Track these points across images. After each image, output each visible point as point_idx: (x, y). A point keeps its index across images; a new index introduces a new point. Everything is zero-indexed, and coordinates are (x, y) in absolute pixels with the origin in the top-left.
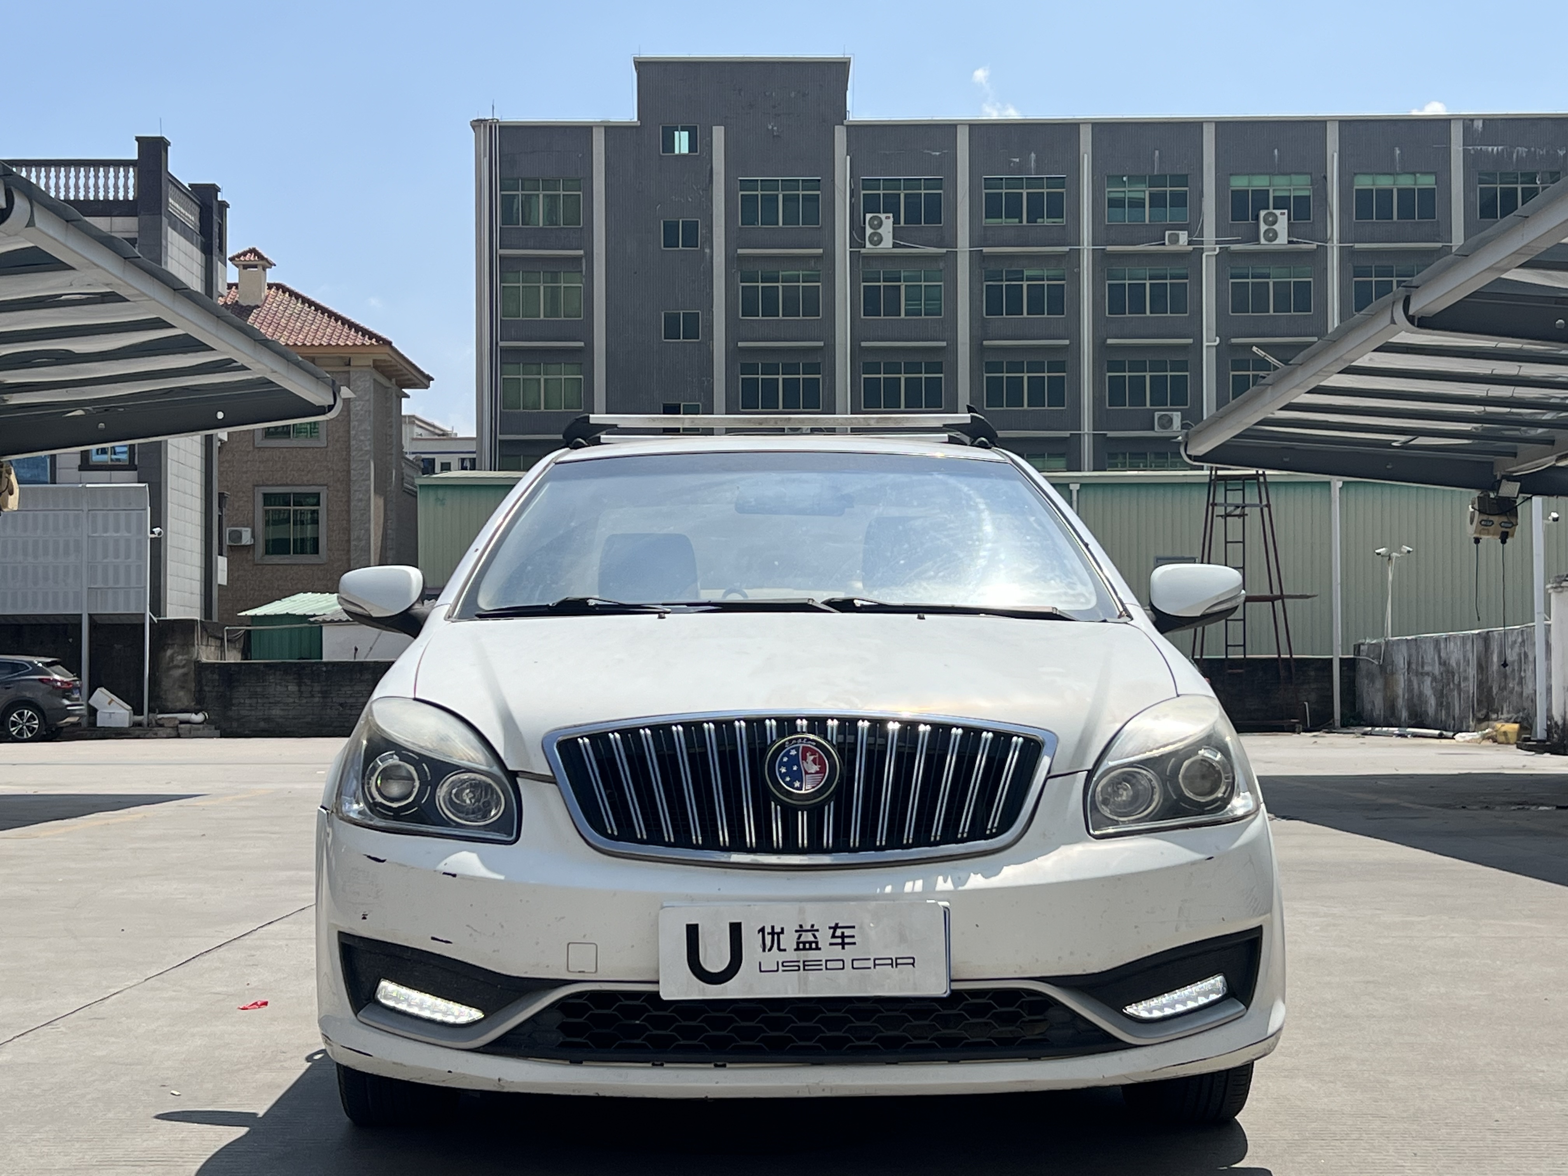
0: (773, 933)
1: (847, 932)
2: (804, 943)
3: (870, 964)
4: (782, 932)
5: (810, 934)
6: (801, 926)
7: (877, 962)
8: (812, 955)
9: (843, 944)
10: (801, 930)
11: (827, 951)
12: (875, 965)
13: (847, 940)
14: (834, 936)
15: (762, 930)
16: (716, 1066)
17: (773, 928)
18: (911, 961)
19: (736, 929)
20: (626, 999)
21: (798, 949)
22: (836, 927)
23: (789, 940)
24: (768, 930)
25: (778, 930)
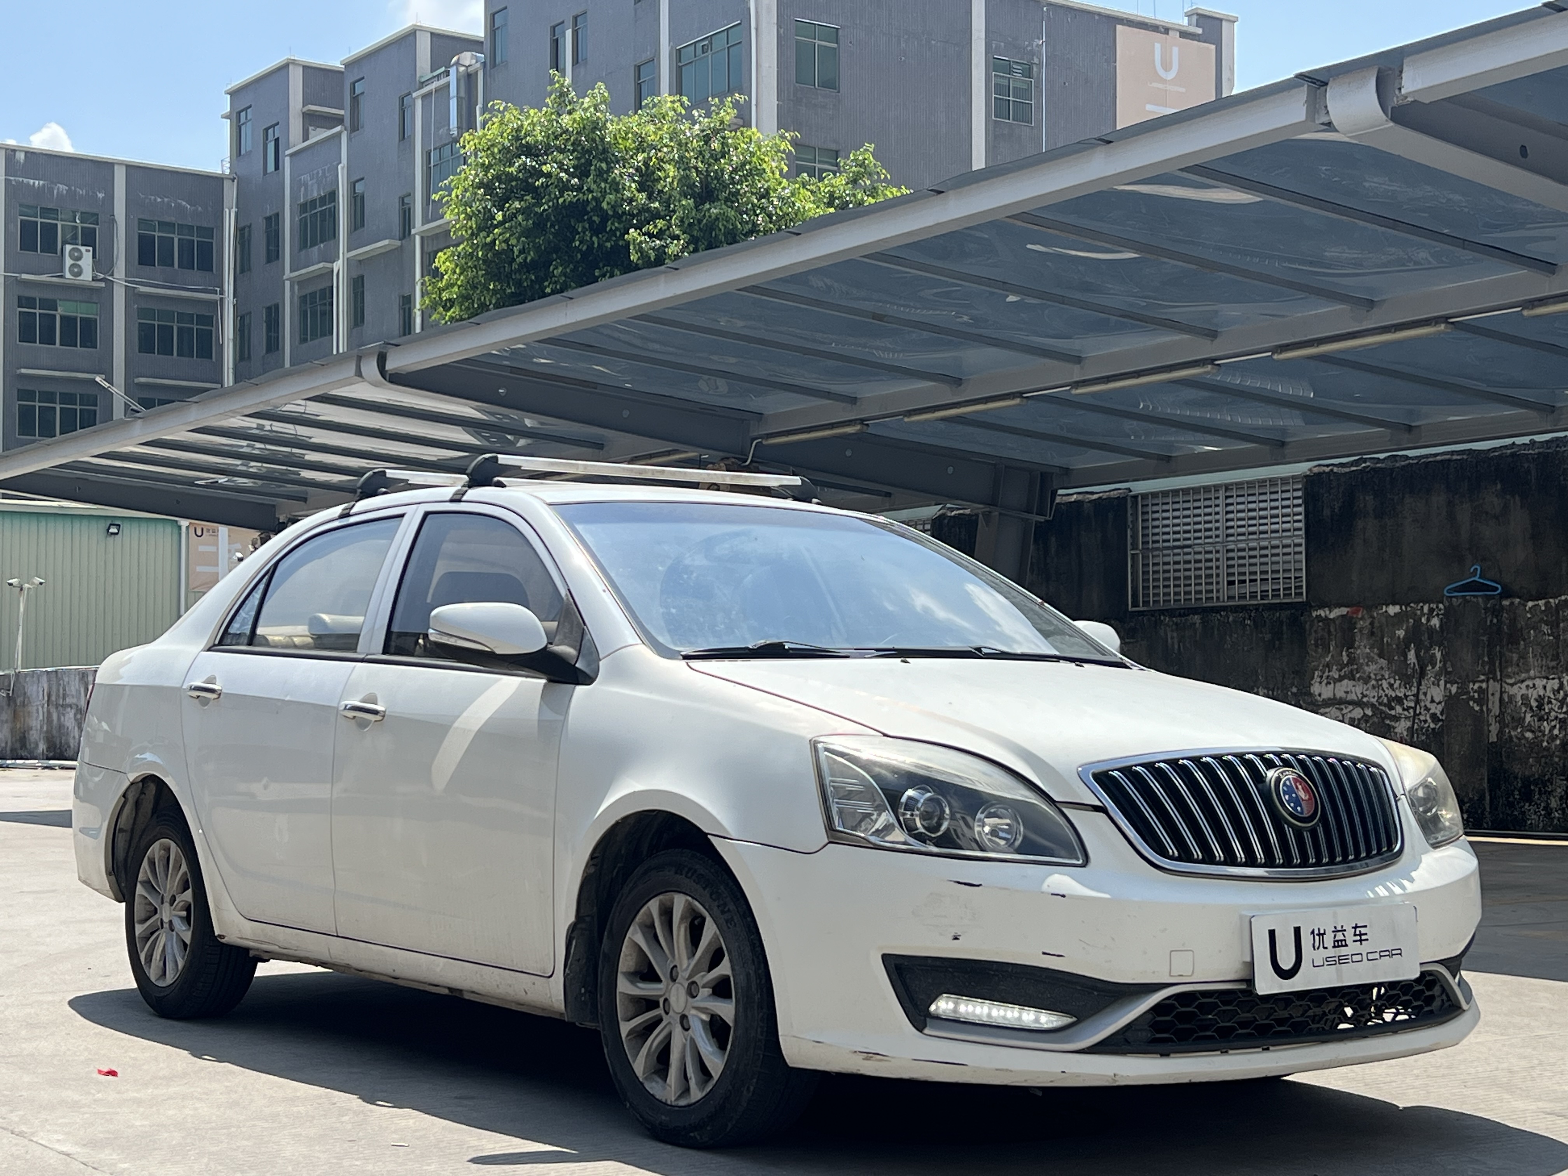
0: (1319, 935)
1: (1363, 930)
2: (1338, 941)
3: (1377, 956)
4: (1324, 933)
5: (1341, 933)
6: (1335, 928)
7: (1382, 954)
8: (1343, 951)
9: (1361, 941)
10: (1336, 931)
11: (1353, 948)
12: (1381, 956)
13: (1363, 937)
14: (1355, 935)
15: (1313, 932)
16: (1264, 1049)
17: (1319, 930)
18: (1399, 952)
19: (1297, 931)
20: (1203, 997)
21: (1334, 947)
22: (1356, 927)
23: (1329, 940)
24: (1316, 932)
25: (1322, 932)
